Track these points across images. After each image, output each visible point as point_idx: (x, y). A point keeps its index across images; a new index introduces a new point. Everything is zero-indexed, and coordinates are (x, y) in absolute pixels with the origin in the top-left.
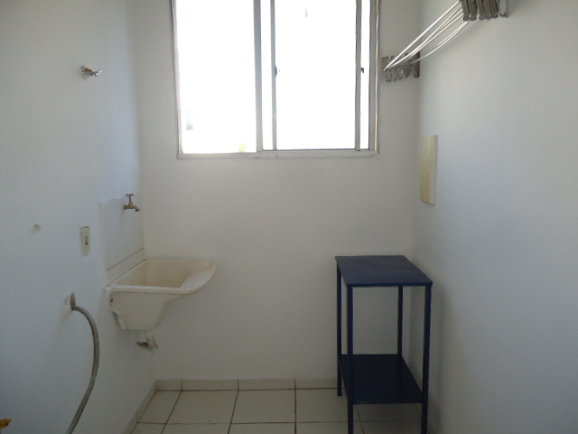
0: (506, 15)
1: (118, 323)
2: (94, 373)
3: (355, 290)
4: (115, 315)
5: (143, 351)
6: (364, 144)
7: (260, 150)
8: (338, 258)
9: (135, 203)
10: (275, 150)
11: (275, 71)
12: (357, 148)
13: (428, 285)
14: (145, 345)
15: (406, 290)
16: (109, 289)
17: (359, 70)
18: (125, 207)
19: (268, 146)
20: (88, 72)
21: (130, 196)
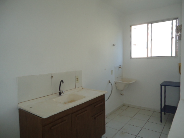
1: (116, 88)
2: (112, 92)
4: (116, 86)
5: (121, 95)
7: (148, 57)
8: (164, 81)
9: (121, 67)
10: (151, 57)
12: (172, 56)
14: (122, 94)
16: (115, 81)
17: (172, 38)
18: (119, 68)
20: (114, 45)
21: (120, 66)
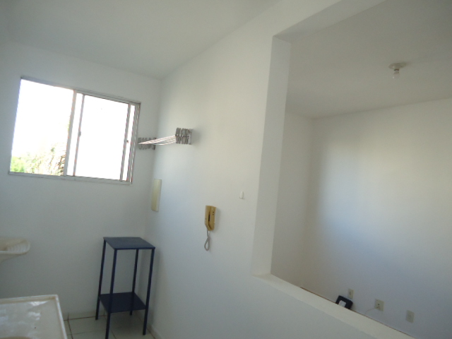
0: (190, 144)
3: (119, 252)
6: (125, 178)
7: (64, 175)
8: (104, 238)
10: (74, 176)
11: (80, 134)
12: (121, 180)
13: (153, 249)
15: (140, 251)
17: (126, 141)
19: (70, 173)
